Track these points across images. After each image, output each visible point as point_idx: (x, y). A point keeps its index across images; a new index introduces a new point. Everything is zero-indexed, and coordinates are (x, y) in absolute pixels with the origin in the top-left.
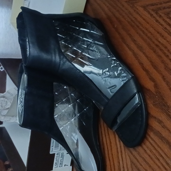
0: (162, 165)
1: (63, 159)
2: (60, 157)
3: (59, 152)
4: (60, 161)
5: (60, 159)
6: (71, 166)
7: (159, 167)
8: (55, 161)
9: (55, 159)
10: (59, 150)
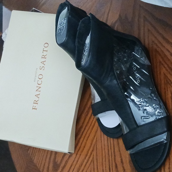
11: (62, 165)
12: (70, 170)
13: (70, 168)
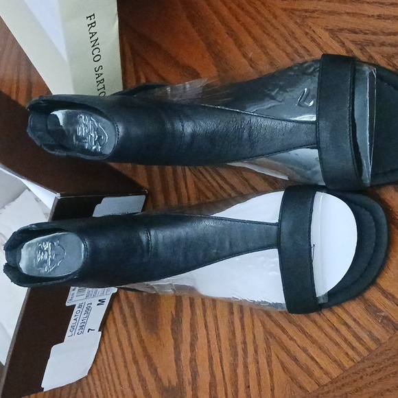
0: (346, 340)
1: (87, 317)
2: (84, 312)
3: (84, 301)
4: (81, 321)
5: (83, 316)
6: (99, 331)
7: (337, 344)
8: (72, 321)
9: (73, 317)
10: (85, 297)
11: (187, 376)
12: (214, 369)
13: (211, 365)
